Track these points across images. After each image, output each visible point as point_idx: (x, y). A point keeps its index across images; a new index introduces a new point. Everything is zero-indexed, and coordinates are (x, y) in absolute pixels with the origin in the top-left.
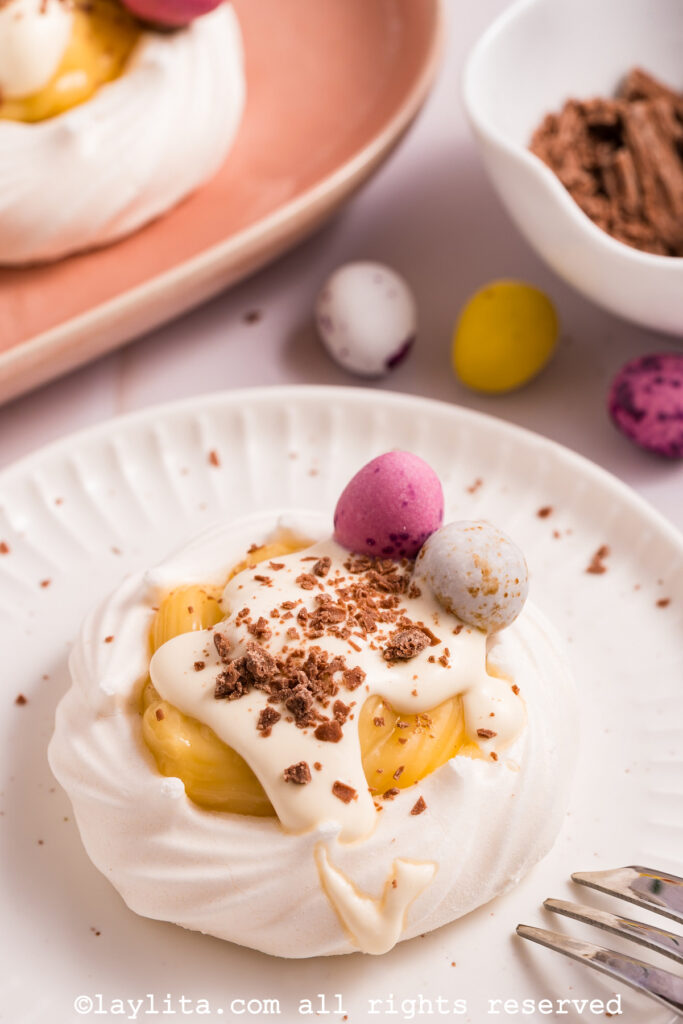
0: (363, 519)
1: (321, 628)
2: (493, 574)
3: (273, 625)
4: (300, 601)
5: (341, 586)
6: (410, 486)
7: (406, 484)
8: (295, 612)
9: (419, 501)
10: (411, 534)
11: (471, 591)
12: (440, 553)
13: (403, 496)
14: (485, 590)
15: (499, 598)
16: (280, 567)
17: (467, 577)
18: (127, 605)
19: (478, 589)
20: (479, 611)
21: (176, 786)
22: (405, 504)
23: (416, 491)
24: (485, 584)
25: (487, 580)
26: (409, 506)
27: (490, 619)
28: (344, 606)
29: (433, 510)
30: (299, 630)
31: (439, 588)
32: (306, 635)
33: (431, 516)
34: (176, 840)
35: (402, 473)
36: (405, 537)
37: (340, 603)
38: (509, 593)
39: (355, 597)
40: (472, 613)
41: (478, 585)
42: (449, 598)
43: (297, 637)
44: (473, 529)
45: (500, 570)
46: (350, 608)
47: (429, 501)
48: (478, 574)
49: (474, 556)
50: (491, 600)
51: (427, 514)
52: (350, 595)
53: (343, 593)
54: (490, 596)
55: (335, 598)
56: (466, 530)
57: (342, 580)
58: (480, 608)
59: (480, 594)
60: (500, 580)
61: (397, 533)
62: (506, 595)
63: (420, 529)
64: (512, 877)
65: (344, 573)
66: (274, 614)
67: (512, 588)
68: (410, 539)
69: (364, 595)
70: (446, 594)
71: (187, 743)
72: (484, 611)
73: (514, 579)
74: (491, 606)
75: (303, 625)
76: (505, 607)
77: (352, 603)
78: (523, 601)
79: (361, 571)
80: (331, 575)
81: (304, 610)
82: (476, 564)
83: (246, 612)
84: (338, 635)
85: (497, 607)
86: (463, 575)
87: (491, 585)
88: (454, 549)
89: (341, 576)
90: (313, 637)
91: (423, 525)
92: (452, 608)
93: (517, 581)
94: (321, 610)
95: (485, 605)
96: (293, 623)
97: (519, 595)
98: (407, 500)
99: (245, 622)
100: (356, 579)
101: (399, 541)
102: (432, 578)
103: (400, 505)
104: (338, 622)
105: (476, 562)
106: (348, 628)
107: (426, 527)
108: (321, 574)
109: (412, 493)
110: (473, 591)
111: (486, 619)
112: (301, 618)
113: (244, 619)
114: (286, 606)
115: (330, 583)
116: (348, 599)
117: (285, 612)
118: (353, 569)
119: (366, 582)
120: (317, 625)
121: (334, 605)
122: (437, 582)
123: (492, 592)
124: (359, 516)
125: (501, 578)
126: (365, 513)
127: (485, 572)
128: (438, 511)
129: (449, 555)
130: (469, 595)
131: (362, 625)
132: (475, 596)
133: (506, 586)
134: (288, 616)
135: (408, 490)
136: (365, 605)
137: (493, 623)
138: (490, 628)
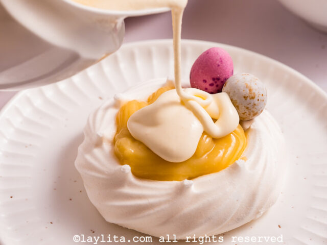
0: (202, 72)
2: (254, 91)
6: (221, 59)
7: (219, 58)
9: (224, 65)
10: (221, 78)
12: (232, 83)
13: (218, 62)
14: (250, 97)
15: (255, 101)
17: (243, 92)
18: (107, 108)
19: (247, 97)
20: (248, 106)
21: (127, 168)
22: (219, 65)
23: (223, 61)
24: (250, 95)
25: (251, 93)
26: (220, 66)
27: (252, 110)
29: (229, 69)
31: (232, 96)
33: (229, 72)
34: (126, 190)
35: (218, 54)
36: (218, 79)
40: (245, 107)
41: (247, 95)
44: (245, 75)
45: (256, 90)
47: (228, 65)
48: (247, 91)
49: (246, 84)
50: (252, 101)
51: (227, 70)
54: (252, 100)
56: (243, 75)
58: (248, 104)
59: (248, 99)
60: (256, 94)
61: (215, 77)
62: (258, 100)
63: (224, 76)
64: (260, 210)
67: (261, 97)
68: (220, 80)
70: (235, 99)
71: (133, 151)
72: (249, 106)
73: (261, 94)
74: (252, 104)
76: (258, 105)
78: (265, 104)
82: (247, 87)
85: (255, 105)
86: (241, 91)
87: (253, 95)
88: (238, 81)
91: (225, 75)
92: (237, 105)
93: (263, 95)
95: (250, 103)
97: (263, 101)
98: (219, 64)
101: (216, 80)
102: (229, 93)
103: (217, 66)
107: (227, 76)
109: (221, 61)
110: (245, 98)
111: (250, 109)
122: (231, 94)
123: (253, 98)
124: (200, 71)
125: (256, 93)
126: (203, 69)
127: (250, 90)
128: (231, 70)
129: (236, 84)
130: (244, 99)
132: (246, 100)
133: (258, 96)
137: (253, 112)
138: (252, 114)
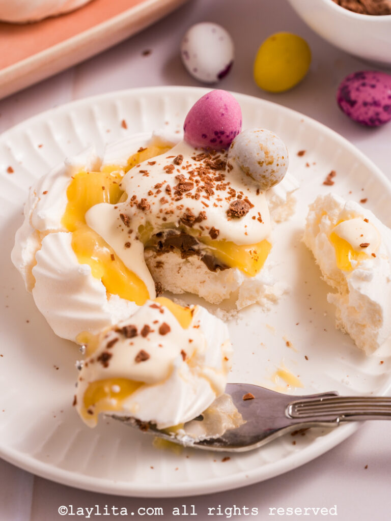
0: (200, 124)
1: (181, 195)
2: (271, 154)
3: (150, 200)
4: (165, 181)
5: (190, 169)
6: (225, 105)
7: (223, 104)
8: (163, 189)
9: (230, 113)
10: (226, 131)
11: (259, 163)
12: (242, 144)
13: (222, 111)
14: (267, 162)
15: (274, 167)
16: (153, 163)
17: (257, 156)
19: (263, 162)
20: (264, 174)
22: (223, 114)
23: (228, 108)
24: (267, 159)
25: (267, 157)
26: (225, 116)
27: (270, 178)
28: (193, 180)
29: (237, 119)
30: (167, 197)
31: (242, 162)
32: (173, 199)
33: (236, 122)
35: (221, 99)
36: (223, 133)
37: (190, 179)
38: (279, 164)
39: (199, 174)
40: (260, 175)
41: (263, 160)
42: (248, 167)
43: (167, 202)
44: (258, 131)
45: (273, 152)
46: (197, 182)
47: (235, 115)
48: (263, 155)
49: (260, 144)
50: (270, 168)
51: (234, 120)
52: (196, 173)
53: (191, 173)
54: (269, 165)
55: (187, 176)
56: (255, 132)
57: (190, 165)
58: (264, 172)
59: (264, 164)
61: (218, 131)
62: (278, 165)
63: (231, 129)
65: (192, 162)
66: (150, 194)
67: (280, 162)
68: (225, 134)
69: (204, 173)
70: (246, 165)
72: (267, 174)
73: (282, 157)
74: (270, 171)
75: (169, 194)
76: (277, 172)
77: (198, 178)
78: (286, 169)
79: (202, 159)
80: (184, 163)
81: (168, 186)
82: (262, 149)
83: (134, 197)
84: (193, 197)
85: (273, 171)
86: (255, 155)
87: (270, 160)
88: (249, 142)
89: (189, 164)
90: (178, 200)
91: (232, 127)
92: (250, 173)
93: (283, 158)
94: (180, 184)
95: (267, 170)
96: (163, 194)
97: (284, 165)
98: (223, 113)
99: (135, 203)
100: (198, 163)
101: (219, 135)
102: (238, 158)
103: (220, 115)
104: (189, 190)
105: (261, 147)
106: (198, 193)
107: (234, 128)
108: (178, 164)
109: (226, 109)
110: (260, 163)
111: (268, 178)
112: (168, 191)
113: (135, 201)
114: (157, 187)
115: (184, 168)
116: (195, 176)
117: (156, 190)
118: (197, 159)
119: (204, 165)
120: (179, 193)
121: (186, 181)
122: (241, 160)
123: (270, 163)
124: (198, 122)
125: (275, 156)
126: (201, 120)
127: (266, 153)
128: (239, 120)
129: (247, 145)
130: (258, 165)
131: (207, 191)
132: (261, 166)
133: (278, 160)
134: (158, 192)
135: (224, 107)
136: (206, 180)
137: (271, 180)
138: (270, 183)
